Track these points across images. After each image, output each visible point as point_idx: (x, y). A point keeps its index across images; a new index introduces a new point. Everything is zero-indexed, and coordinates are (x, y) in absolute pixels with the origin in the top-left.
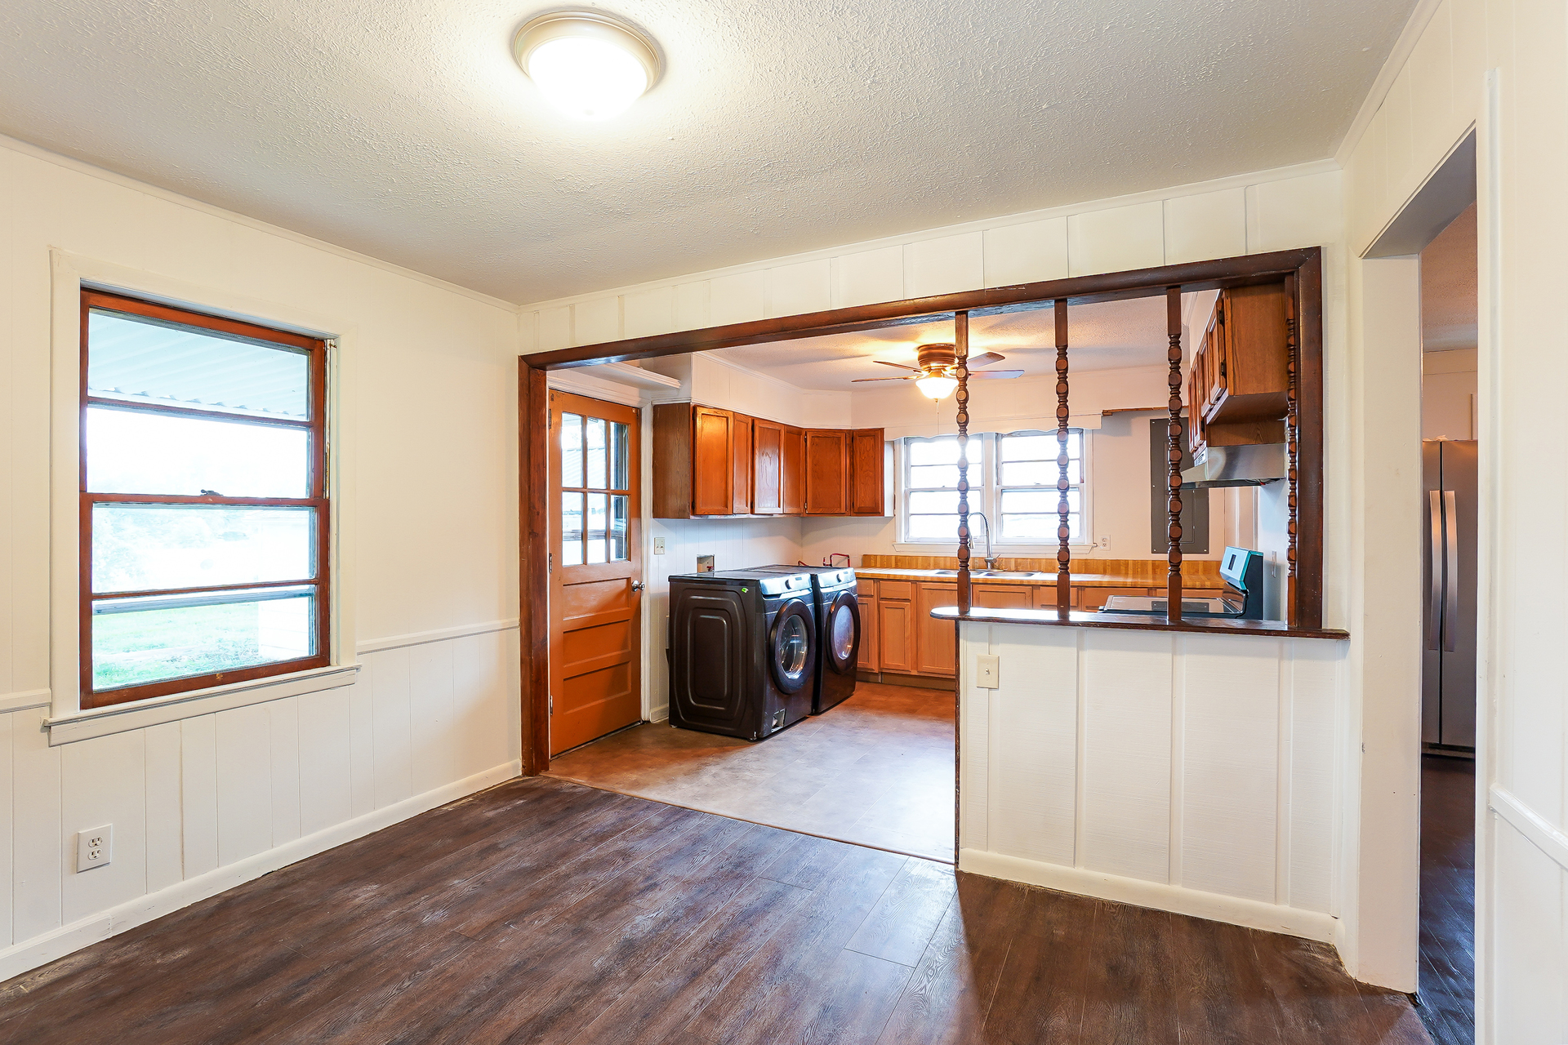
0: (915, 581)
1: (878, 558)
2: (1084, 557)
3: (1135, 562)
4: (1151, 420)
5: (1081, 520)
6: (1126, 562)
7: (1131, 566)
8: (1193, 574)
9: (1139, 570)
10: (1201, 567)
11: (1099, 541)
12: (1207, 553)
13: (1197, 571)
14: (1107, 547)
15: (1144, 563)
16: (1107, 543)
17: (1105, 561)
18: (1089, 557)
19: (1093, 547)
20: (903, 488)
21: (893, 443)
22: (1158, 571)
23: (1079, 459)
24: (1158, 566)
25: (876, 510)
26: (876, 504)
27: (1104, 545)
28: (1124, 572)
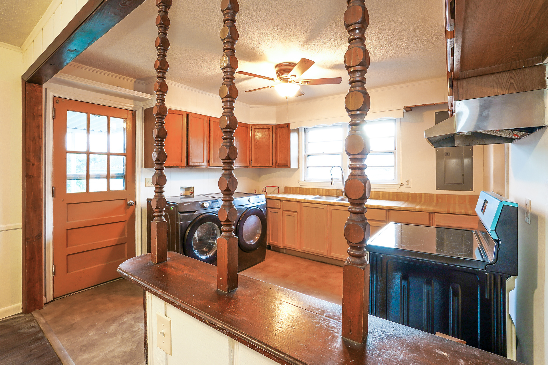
0: (300, 202)
1: (291, 189)
2: (396, 191)
3: (426, 195)
4: (436, 113)
5: (395, 170)
6: (420, 195)
7: (423, 197)
9: (428, 199)
11: (404, 182)
12: (472, 190)
13: (465, 201)
14: (409, 186)
15: (431, 195)
16: (409, 183)
17: (408, 194)
18: (399, 191)
19: (401, 186)
20: (303, 154)
21: (297, 130)
22: (440, 200)
24: (440, 197)
25: (286, 165)
26: (286, 161)
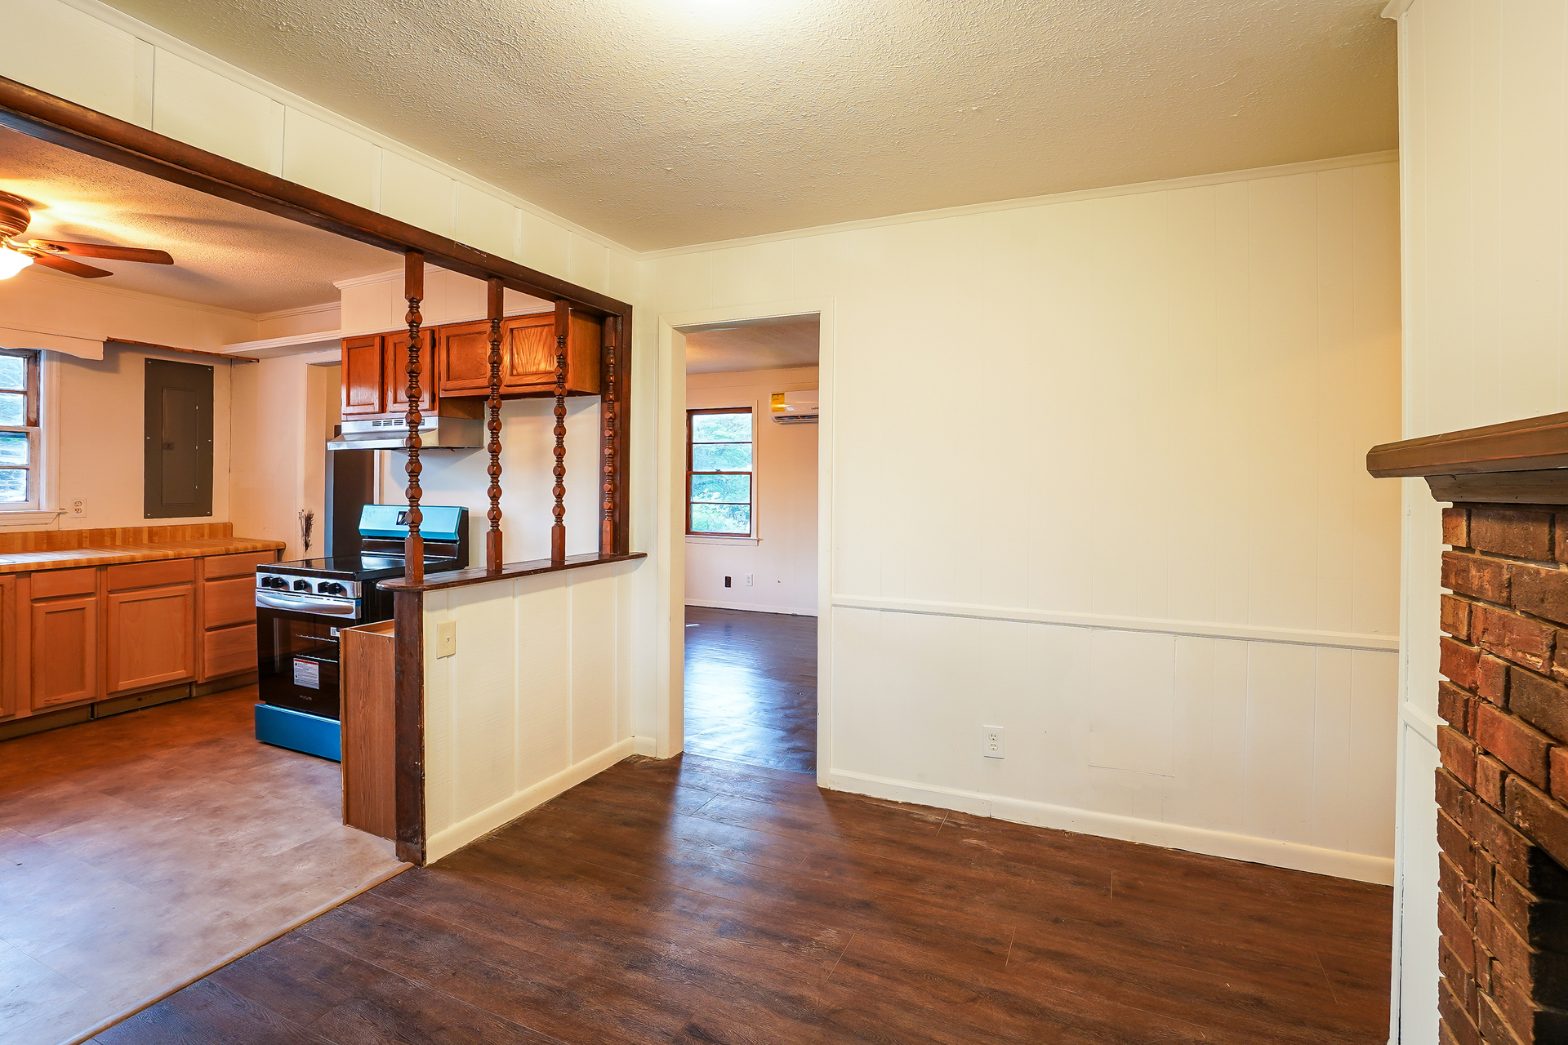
2: (42, 528)
3: (125, 530)
6: (113, 532)
7: (119, 535)
8: (198, 539)
9: (131, 539)
10: (206, 531)
11: (68, 505)
12: (213, 514)
13: (203, 536)
14: (83, 514)
15: (137, 531)
16: (82, 509)
17: (77, 532)
18: (52, 527)
19: (58, 515)
22: (156, 539)
23: (24, 393)
24: (156, 534)
27: (78, 511)
28: (109, 544)
